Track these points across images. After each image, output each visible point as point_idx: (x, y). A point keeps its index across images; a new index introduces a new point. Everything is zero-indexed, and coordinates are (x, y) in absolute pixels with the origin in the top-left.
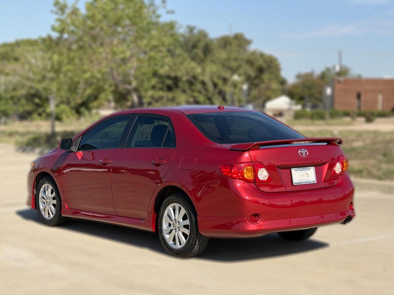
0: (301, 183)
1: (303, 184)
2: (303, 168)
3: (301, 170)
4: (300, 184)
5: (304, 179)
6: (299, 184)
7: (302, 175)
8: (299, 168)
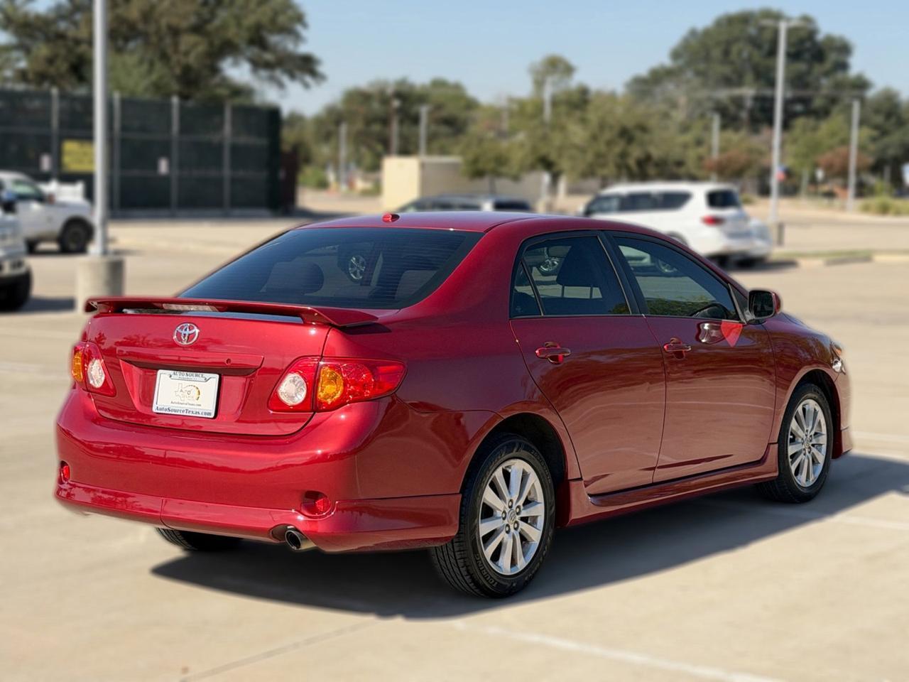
0: (172, 410)
1: (179, 413)
2: (188, 373)
3: (184, 379)
4: (170, 413)
5: (185, 402)
6: (167, 412)
7: (184, 390)
8: (178, 373)
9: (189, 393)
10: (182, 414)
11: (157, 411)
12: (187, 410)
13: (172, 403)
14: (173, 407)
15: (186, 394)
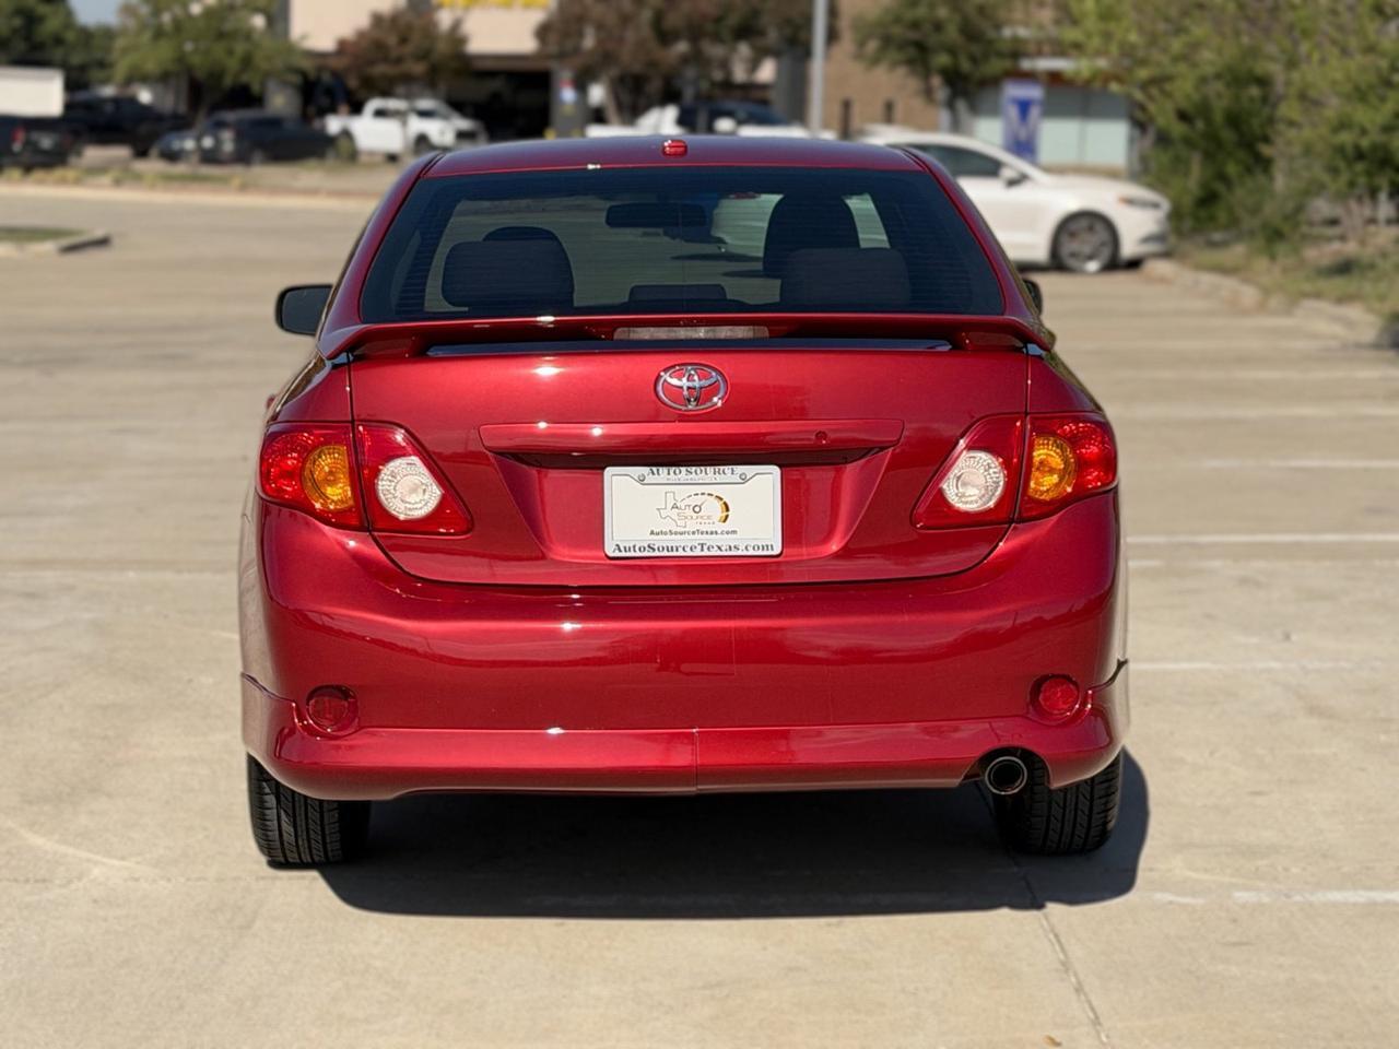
9: (697, 509)
10: (689, 553)
11: (617, 554)
12: (702, 545)
13: (652, 533)
14: (659, 541)
15: (689, 512)
